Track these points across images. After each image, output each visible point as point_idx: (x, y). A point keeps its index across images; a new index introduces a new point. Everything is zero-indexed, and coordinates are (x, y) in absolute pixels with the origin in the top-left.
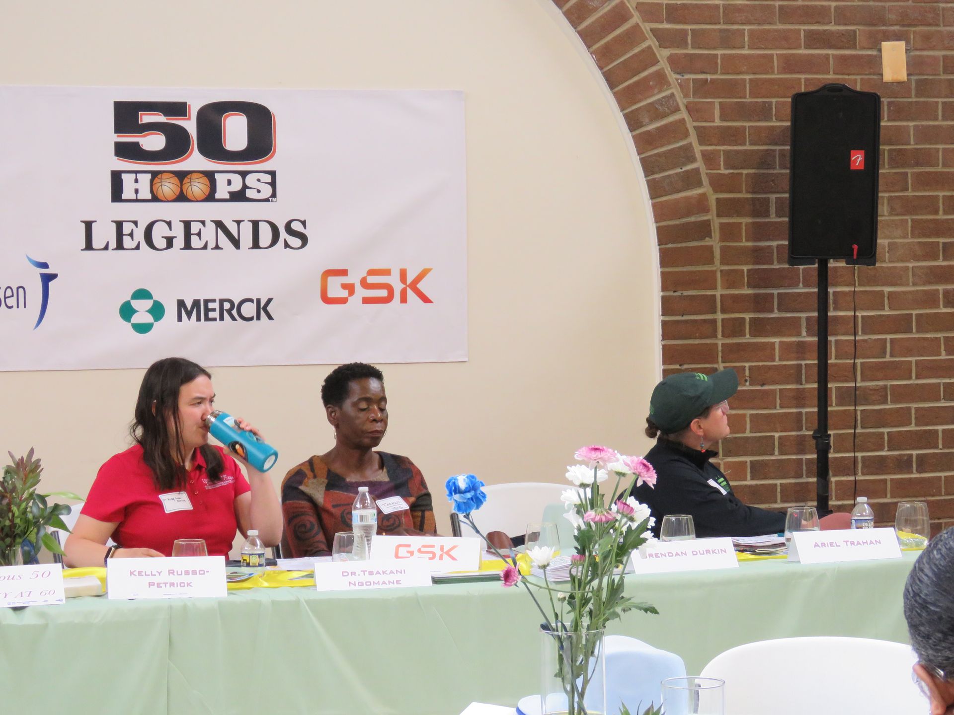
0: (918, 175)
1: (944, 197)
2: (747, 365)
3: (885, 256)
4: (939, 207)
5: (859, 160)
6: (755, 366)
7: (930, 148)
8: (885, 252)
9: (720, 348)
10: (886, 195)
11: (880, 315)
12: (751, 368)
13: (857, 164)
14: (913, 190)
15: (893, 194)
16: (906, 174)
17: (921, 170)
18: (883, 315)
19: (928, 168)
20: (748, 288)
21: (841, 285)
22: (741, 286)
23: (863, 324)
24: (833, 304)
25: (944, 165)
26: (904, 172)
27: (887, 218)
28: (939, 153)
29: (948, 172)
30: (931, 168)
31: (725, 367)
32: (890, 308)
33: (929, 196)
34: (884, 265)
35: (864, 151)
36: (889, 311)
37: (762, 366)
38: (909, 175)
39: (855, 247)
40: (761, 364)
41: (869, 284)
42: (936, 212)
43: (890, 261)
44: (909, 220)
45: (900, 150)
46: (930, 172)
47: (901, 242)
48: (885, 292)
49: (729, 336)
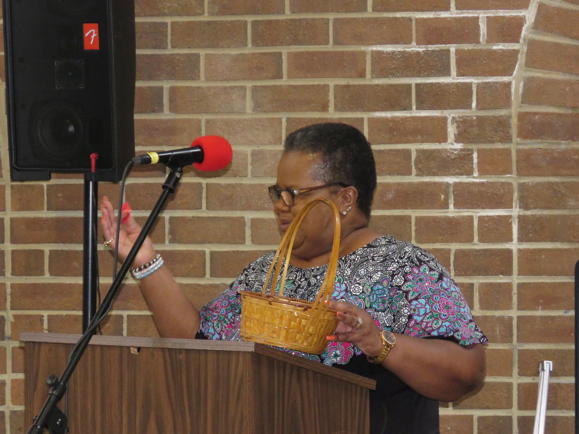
0: (295, 57)
1: (336, 87)
2: (45, 314)
3: (246, 168)
4: (328, 102)
5: (93, 37)
6: (57, 316)
7: (314, 20)
8: (247, 164)
9: (9, 290)
10: (249, 84)
11: (238, 251)
12: (50, 317)
13: (92, 43)
14: (290, 77)
15: (259, 83)
16: (280, 54)
17: (303, 50)
18: (243, 252)
19: (311, 46)
20: (48, 210)
21: (182, 209)
22: (40, 207)
23: (211, 262)
24: (169, 234)
25: (336, 43)
26: (276, 53)
27: (250, 117)
28: (328, 26)
29: (343, 52)
30: (316, 46)
31: (15, 316)
32: (253, 241)
33: (312, 85)
34: (246, 181)
35: (97, 25)
36: (251, 246)
37: (66, 316)
38: (284, 58)
39: (93, 157)
40: (64, 313)
41: (221, 207)
42: (324, 108)
43: (254, 176)
44: (284, 121)
45: (270, 22)
46: (314, 52)
47: (270, 151)
48: (246, 219)
49: (21, 274)
